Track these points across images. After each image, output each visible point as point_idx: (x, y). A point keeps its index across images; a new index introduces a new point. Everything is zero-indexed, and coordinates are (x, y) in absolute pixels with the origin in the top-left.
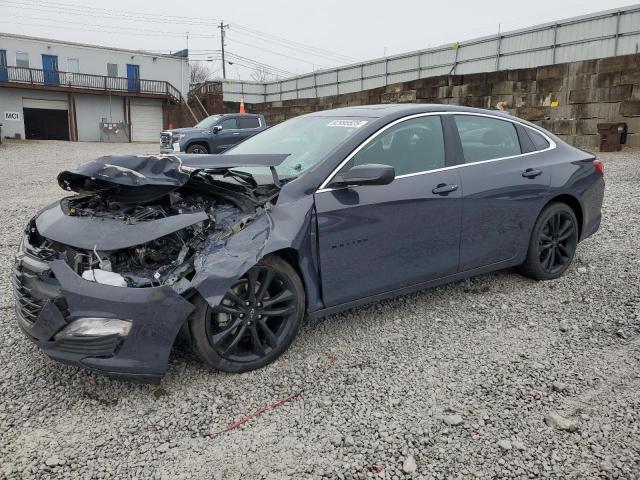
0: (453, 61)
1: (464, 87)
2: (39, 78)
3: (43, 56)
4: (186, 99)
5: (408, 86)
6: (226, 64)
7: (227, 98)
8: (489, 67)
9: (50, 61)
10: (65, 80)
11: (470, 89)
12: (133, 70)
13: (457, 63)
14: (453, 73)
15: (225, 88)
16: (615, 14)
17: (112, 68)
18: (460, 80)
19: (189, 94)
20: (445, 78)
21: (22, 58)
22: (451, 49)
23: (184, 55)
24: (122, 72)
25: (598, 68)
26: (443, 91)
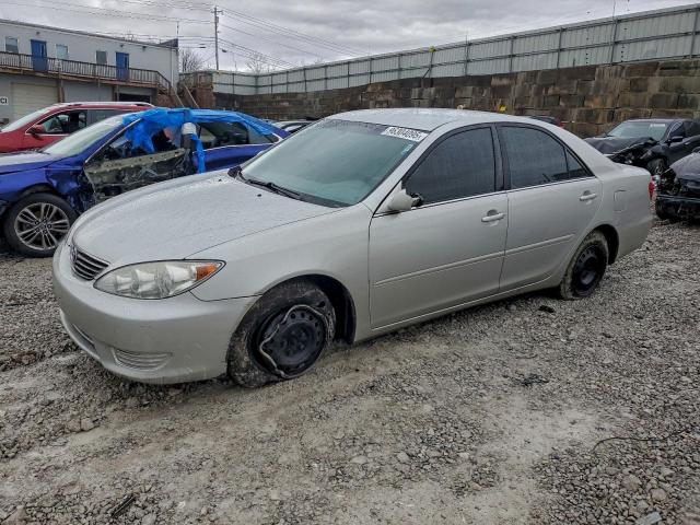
0: (428, 64)
1: (432, 90)
2: (28, 63)
3: (32, 41)
4: (175, 89)
5: (386, 85)
6: (220, 52)
7: (217, 89)
8: (457, 72)
9: (39, 47)
10: (53, 66)
11: (437, 91)
12: (122, 58)
13: (432, 66)
14: (427, 76)
15: (216, 79)
16: (558, 31)
17: (101, 56)
18: (432, 82)
19: (178, 84)
20: (418, 80)
21: (11, 43)
22: (427, 52)
23: (173, 45)
24: (112, 60)
25: (538, 79)
26: (415, 92)
